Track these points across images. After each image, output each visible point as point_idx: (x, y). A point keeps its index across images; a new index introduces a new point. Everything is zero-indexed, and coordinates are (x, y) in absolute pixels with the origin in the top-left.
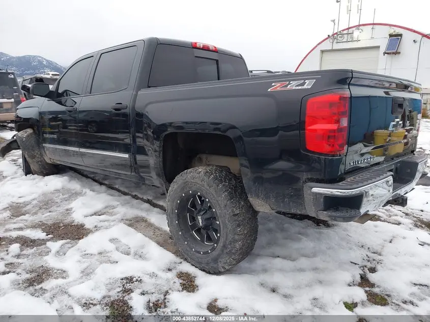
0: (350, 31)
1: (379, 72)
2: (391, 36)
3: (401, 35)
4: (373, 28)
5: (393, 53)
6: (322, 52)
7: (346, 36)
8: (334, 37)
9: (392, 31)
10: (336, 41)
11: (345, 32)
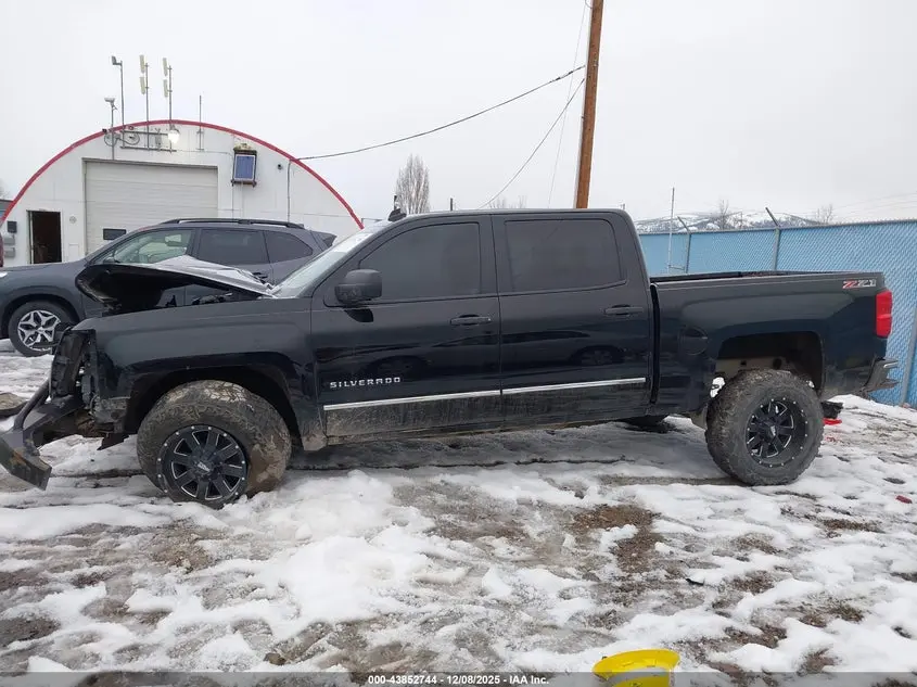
0: (153, 129)
1: (222, 215)
2: (237, 151)
3: (254, 153)
4: (200, 132)
5: (245, 183)
6: (87, 162)
7: (142, 136)
8: (113, 134)
9: (239, 142)
10: (120, 143)
11: (140, 129)
